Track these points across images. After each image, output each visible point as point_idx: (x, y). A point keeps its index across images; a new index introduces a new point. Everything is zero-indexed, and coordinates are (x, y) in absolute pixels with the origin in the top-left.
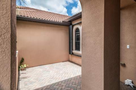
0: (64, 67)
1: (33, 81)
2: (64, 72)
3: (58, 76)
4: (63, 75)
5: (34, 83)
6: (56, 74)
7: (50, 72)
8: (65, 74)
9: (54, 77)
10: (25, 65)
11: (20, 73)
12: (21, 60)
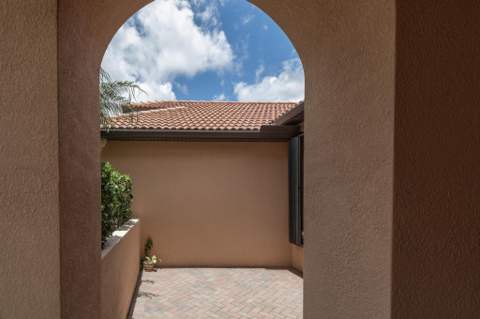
0: (267, 287)
1: (166, 304)
2: (259, 301)
3: (237, 309)
4: (256, 310)
5: (167, 310)
6: (231, 300)
7: (215, 290)
8: (262, 310)
9: (225, 310)
10: (154, 257)
11: (143, 278)
12: (145, 242)
